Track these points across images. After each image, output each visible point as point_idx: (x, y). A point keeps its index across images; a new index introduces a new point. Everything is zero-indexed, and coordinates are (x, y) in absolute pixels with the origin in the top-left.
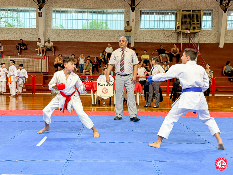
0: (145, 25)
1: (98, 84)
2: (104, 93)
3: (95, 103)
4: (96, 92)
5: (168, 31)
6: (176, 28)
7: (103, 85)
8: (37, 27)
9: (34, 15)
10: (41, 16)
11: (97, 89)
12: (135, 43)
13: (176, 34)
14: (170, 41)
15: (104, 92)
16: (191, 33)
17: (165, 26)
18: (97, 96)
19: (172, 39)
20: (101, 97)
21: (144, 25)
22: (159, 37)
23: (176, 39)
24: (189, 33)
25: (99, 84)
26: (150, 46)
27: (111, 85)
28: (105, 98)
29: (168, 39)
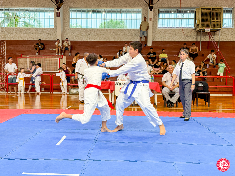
0: (163, 24)
1: (115, 84)
3: (113, 103)
4: (114, 91)
5: (187, 29)
6: (195, 26)
7: (120, 84)
8: (55, 27)
9: (52, 15)
10: (59, 16)
11: (114, 88)
13: (195, 32)
14: (189, 40)
16: (211, 31)
17: (184, 24)
18: (115, 95)
19: (191, 38)
21: (161, 24)
22: (178, 36)
23: (196, 37)
24: (209, 31)
26: (168, 45)
29: (186, 37)
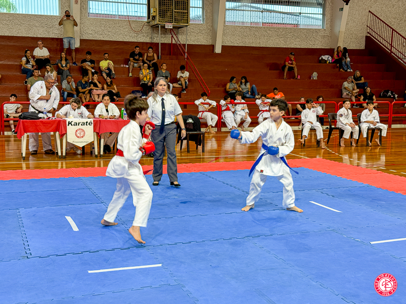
1: (67, 123)
2: (78, 137)
3: (64, 154)
4: (65, 136)
5: (136, 21)
6: (149, 18)
7: (76, 124)
11: (66, 131)
12: (82, 41)
13: (148, 27)
14: (140, 39)
15: (79, 135)
16: (174, 28)
18: (67, 142)
19: (144, 36)
20: (74, 143)
22: (122, 32)
23: (150, 36)
25: (69, 123)
27: (89, 124)
28: (81, 145)
29: (135, 35)
